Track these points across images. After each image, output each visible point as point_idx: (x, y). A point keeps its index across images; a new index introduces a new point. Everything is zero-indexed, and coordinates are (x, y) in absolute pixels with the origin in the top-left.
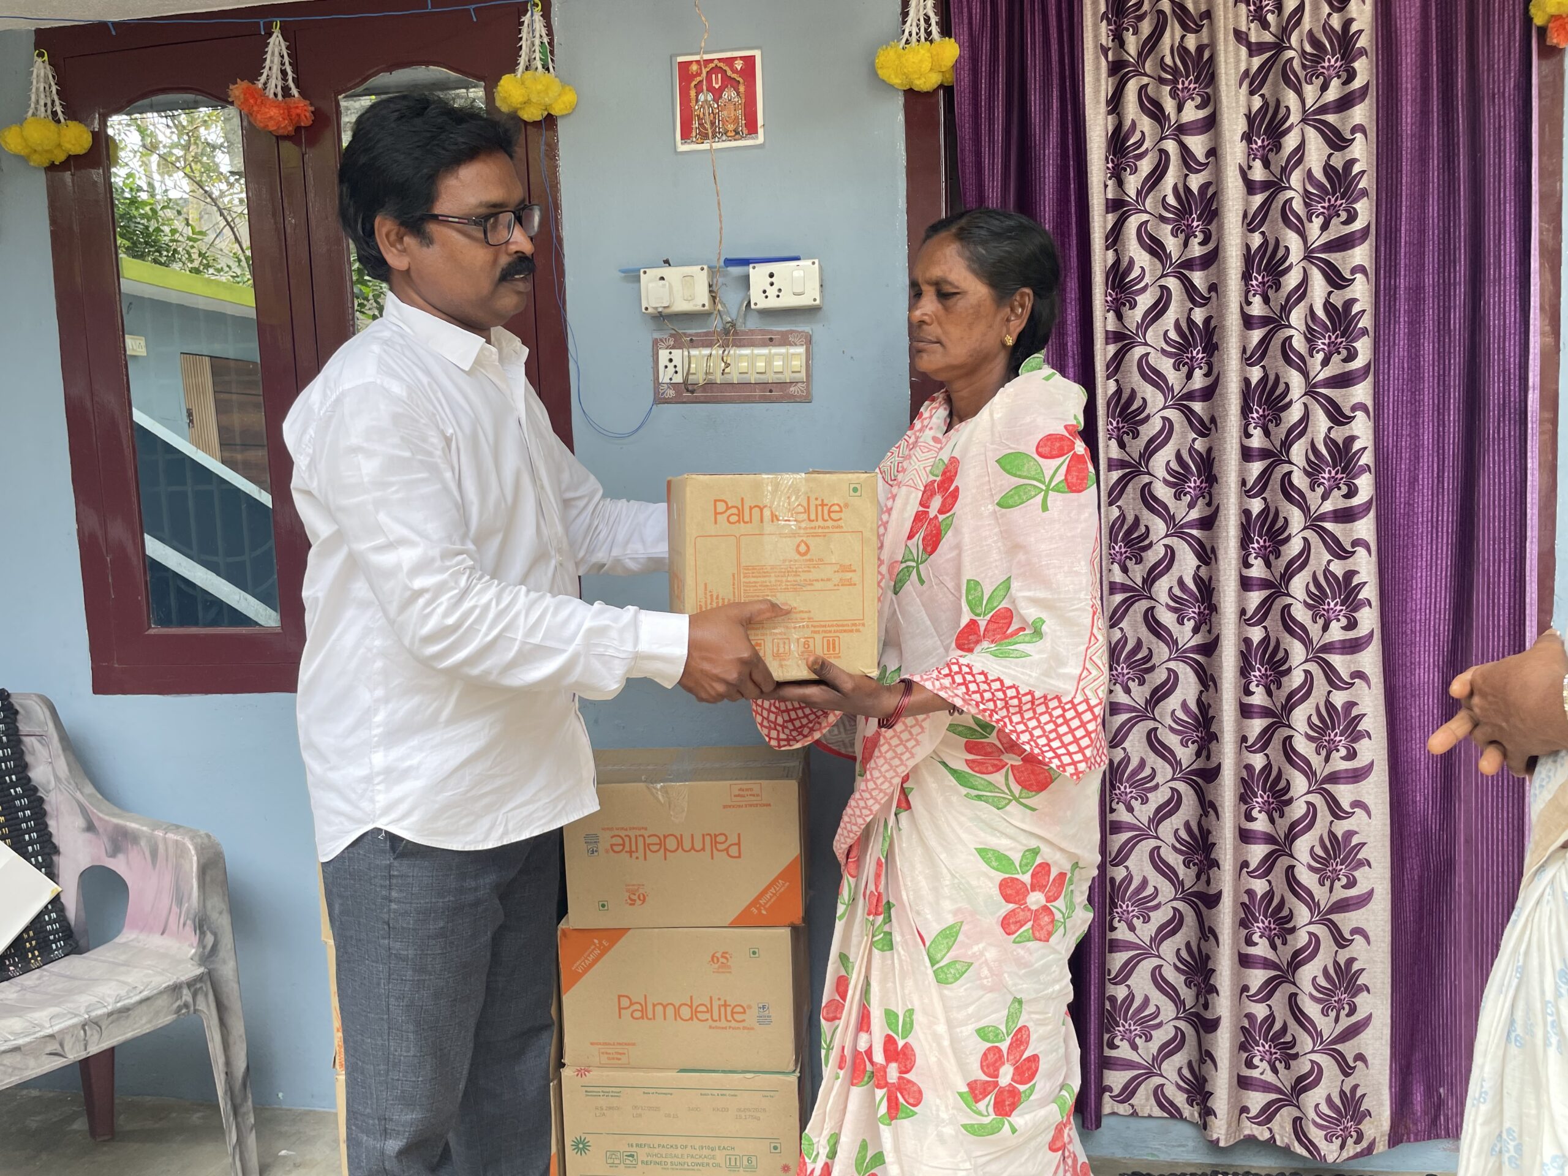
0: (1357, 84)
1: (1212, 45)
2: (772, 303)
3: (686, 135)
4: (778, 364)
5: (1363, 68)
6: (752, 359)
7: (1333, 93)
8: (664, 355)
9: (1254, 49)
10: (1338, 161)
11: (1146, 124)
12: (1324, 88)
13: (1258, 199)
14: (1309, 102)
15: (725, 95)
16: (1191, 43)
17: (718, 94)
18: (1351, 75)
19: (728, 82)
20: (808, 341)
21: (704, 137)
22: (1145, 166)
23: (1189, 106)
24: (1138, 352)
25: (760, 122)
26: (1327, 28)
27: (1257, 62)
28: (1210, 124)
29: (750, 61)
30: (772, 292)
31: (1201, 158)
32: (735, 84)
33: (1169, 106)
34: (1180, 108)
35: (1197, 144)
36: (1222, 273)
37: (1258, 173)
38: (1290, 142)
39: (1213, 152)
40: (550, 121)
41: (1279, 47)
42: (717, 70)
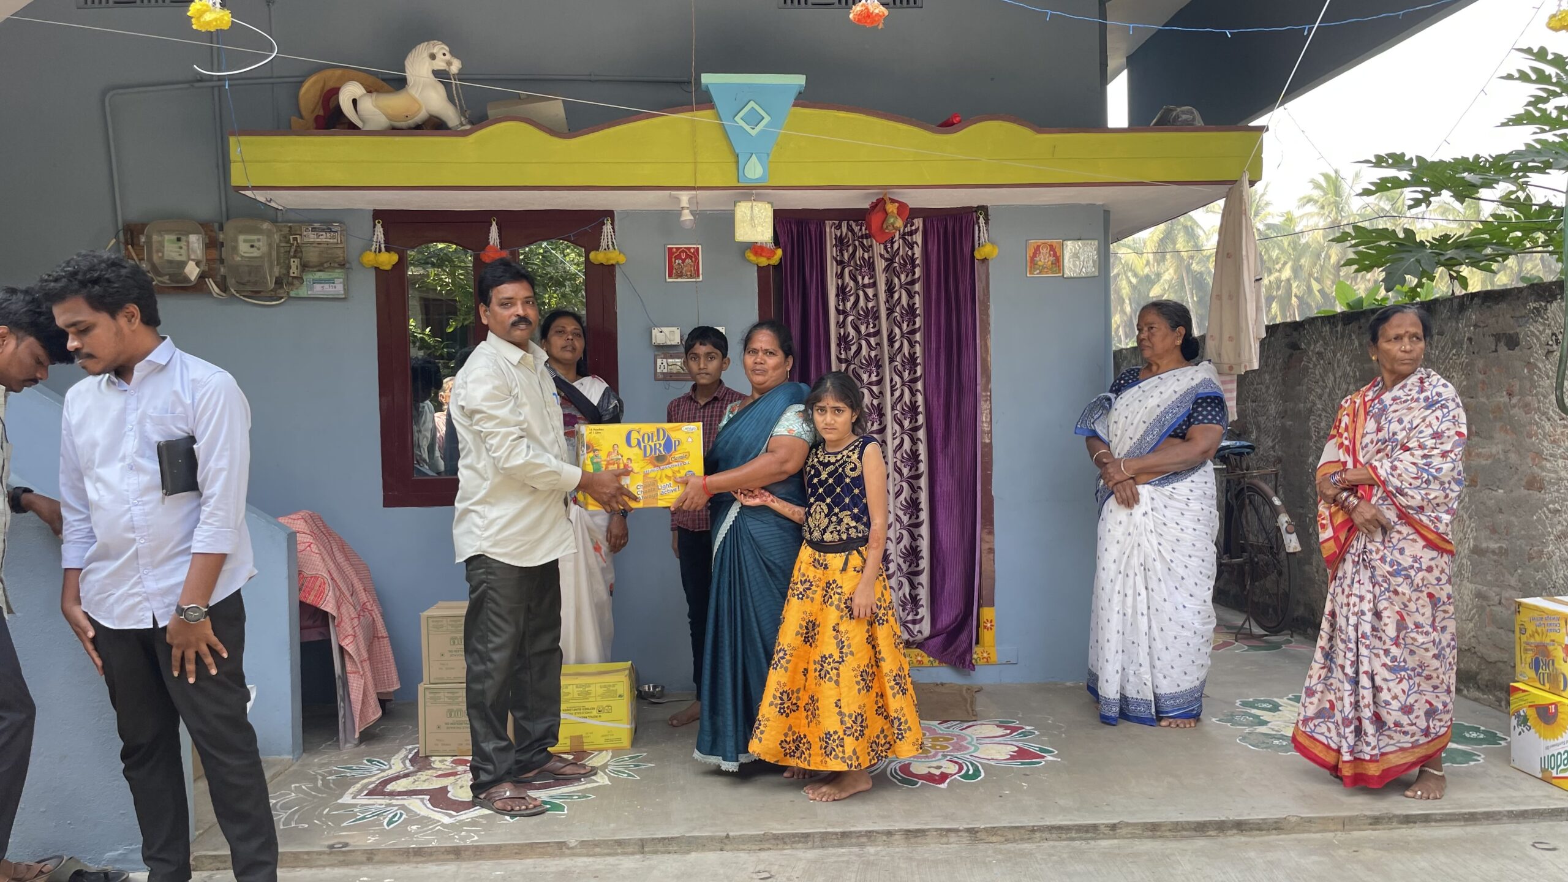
1: (873, 257)
3: (670, 276)
5: (919, 270)
7: (909, 279)
8: (659, 361)
9: (885, 261)
10: (911, 303)
11: (852, 284)
12: (906, 276)
14: (903, 280)
15: (687, 261)
16: (866, 256)
17: (684, 261)
18: (914, 274)
19: (688, 256)
21: (678, 276)
22: (852, 299)
23: (866, 278)
24: (852, 367)
25: (701, 272)
26: (907, 254)
27: (886, 265)
28: (874, 285)
29: (697, 249)
31: (871, 297)
32: (691, 258)
33: (860, 278)
34: (863, 279)
35: (870, 292)
36: (881, 339)
38: (897, 294)
39: (875, 295)
40: (613, 266)
41: (893, 260)
42: (683, 251)
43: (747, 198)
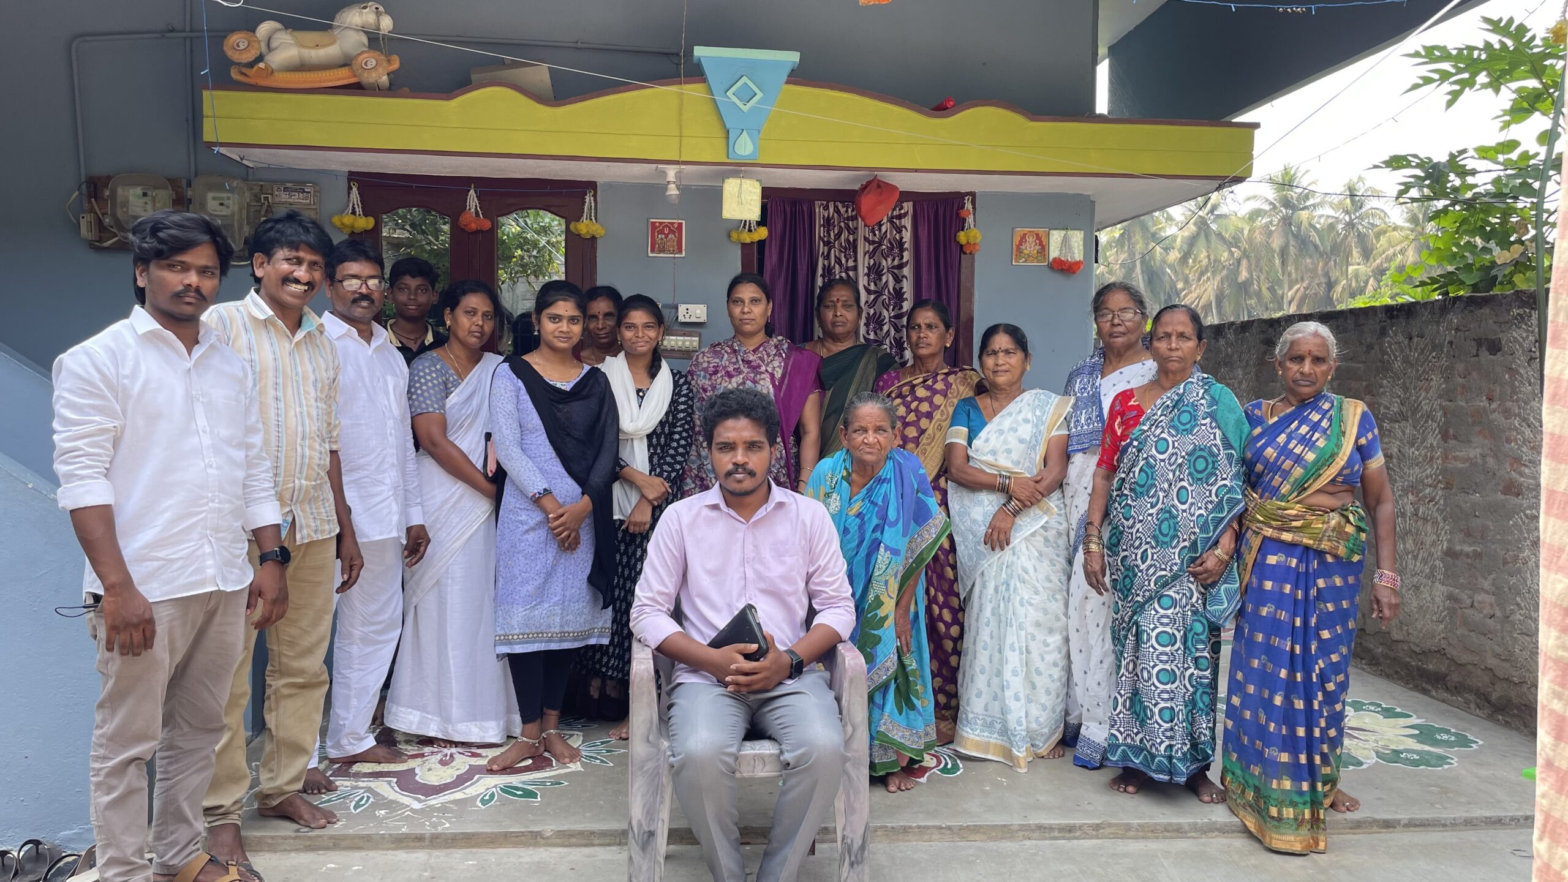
0: (905, 260)
1: (857, 240)
2: (687, 320)
4: (687, 343)
5: (907, 256)
6: (677, 341)
7: (896, 263)
9: (871, 243)
10: (897, 287)
11: (836, 265)
12: (893, 260)
13: (872, 297)
14: (889, 265)
16: (851, 238)
18: (902, 257)
20: (700, 336)
23: (849, 261)
26: (895, 238)
27: (872, 247)
28: (856, 268)
29: (680, 225)
30: (687, 316)
33: (843, 261)
34: (846, 261)
37: (872, 287)
38: (884, 279)
40: (594, 238)
41: (880, 244)
42: (666, 226)
43: (735, 174)
